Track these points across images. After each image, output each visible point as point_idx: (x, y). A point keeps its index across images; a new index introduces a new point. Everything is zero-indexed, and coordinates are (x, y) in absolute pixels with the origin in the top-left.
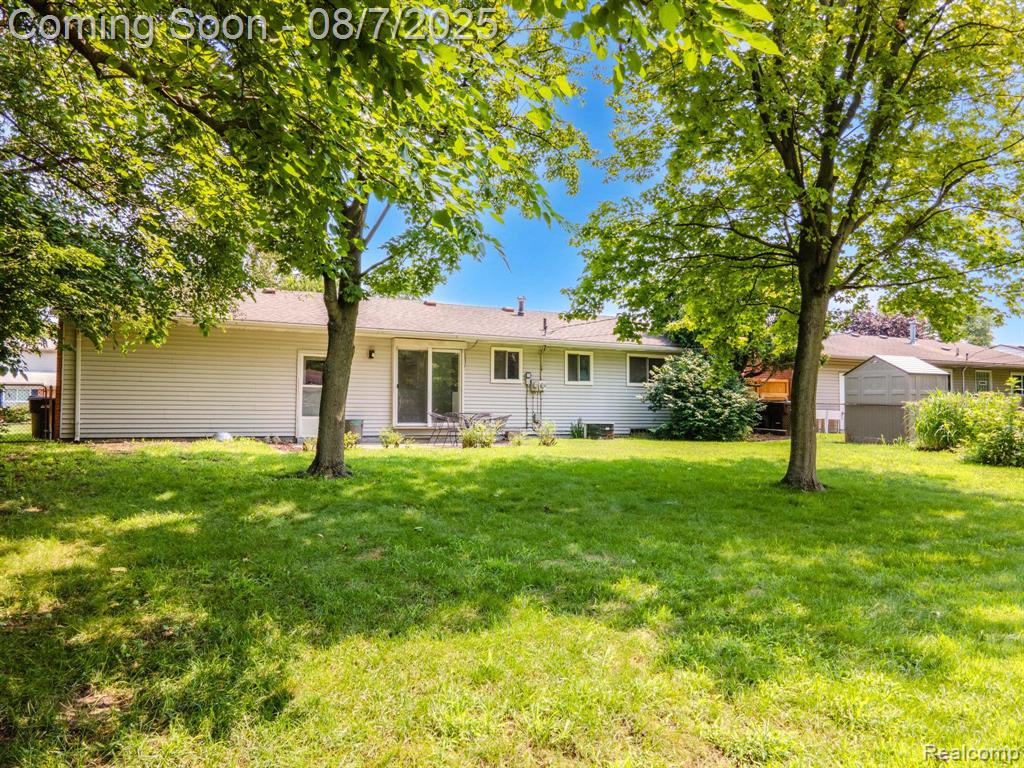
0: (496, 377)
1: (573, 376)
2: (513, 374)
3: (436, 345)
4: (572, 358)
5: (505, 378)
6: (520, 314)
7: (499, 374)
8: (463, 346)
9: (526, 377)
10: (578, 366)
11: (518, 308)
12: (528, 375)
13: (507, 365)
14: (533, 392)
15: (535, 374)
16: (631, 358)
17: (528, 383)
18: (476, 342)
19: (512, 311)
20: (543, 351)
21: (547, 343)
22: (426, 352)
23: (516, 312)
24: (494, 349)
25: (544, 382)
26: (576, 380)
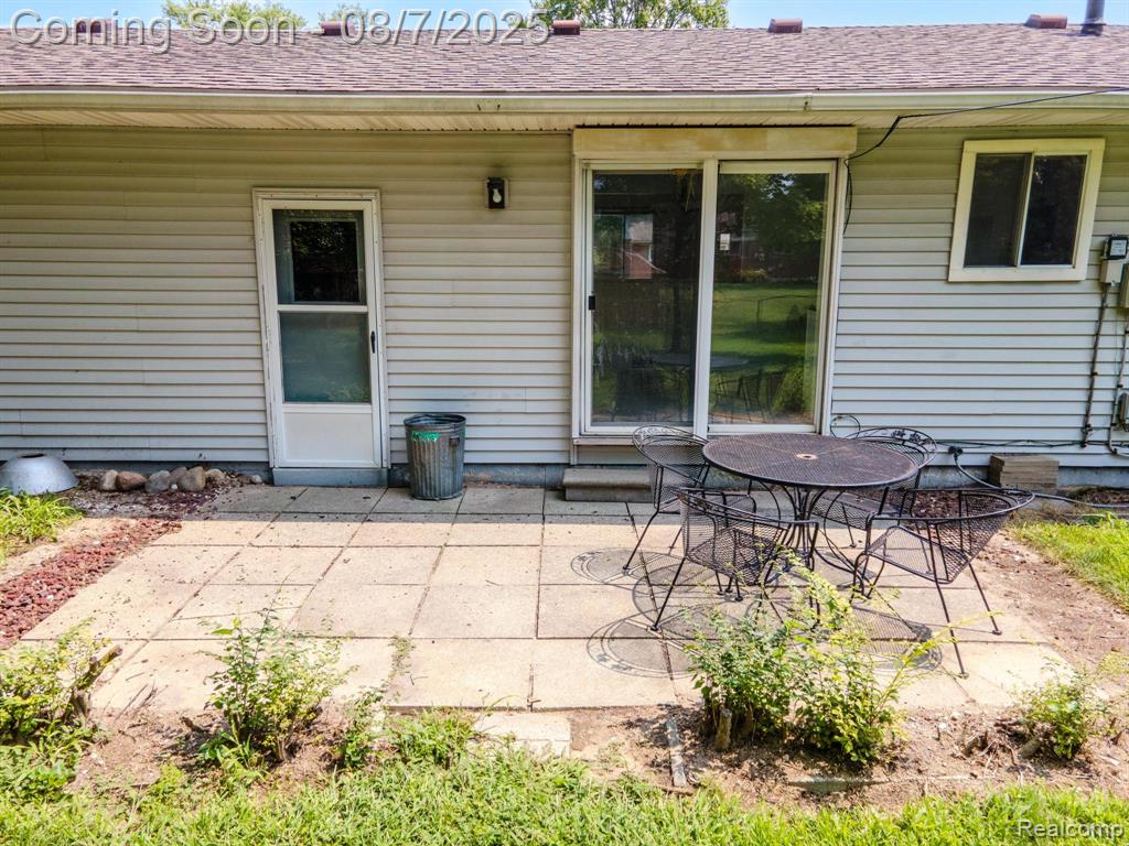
0: (973, 259)
2: (1052, 243)
3: (729, 145)
5: (1010, 263)
6: (1089, 28)
8: (844, 144)
9: (1103, 255)
12: (1116, 246)
13: (1025, 210)
17: (1112, 275)
18: (893, 126)
19: (1058, 25)
22: (697, 176)
24: (973, 149)
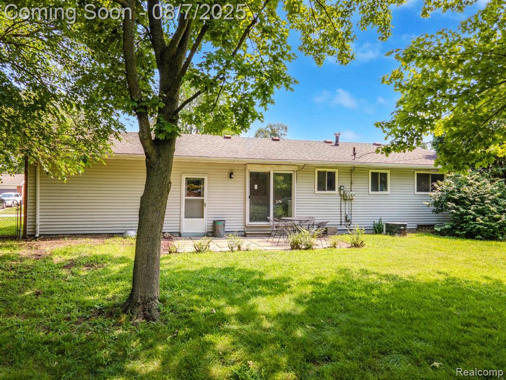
0: (319, 190)
1: (375, 188)
2: (331, 187)
3: (276, 168)
4: (374, 175)
5: (325, 190)
6: (337, 145)
7: (321, 187)
8: (295, 168)
9: (340, 189)
10: (379, 181)
11: (335, 141)
12: (342, 188)
13: (327, 181)
14: (345, 200)
15: (347, 187)
16: (418, 174)
17: (342, 193)
18: (304, 166)
19: (331, 143)
20: (353, 171)
21: (356, 165)
22: (269, 173)
23: (334, 143)
24: (317, 170)
25: (354, 193)
26: (377, 190)
